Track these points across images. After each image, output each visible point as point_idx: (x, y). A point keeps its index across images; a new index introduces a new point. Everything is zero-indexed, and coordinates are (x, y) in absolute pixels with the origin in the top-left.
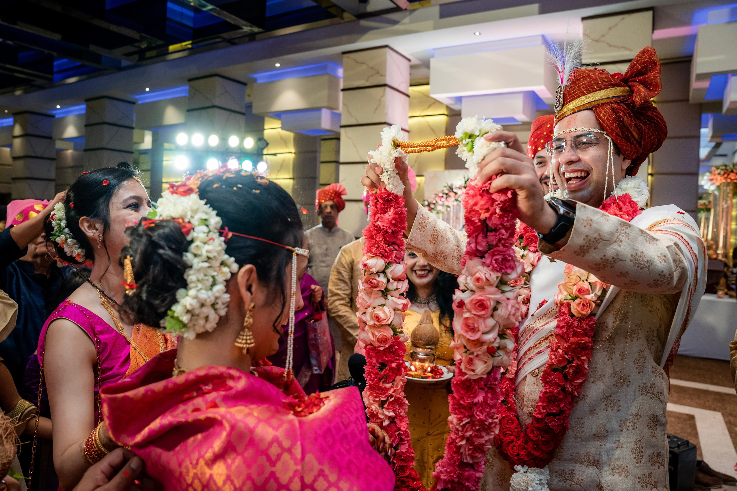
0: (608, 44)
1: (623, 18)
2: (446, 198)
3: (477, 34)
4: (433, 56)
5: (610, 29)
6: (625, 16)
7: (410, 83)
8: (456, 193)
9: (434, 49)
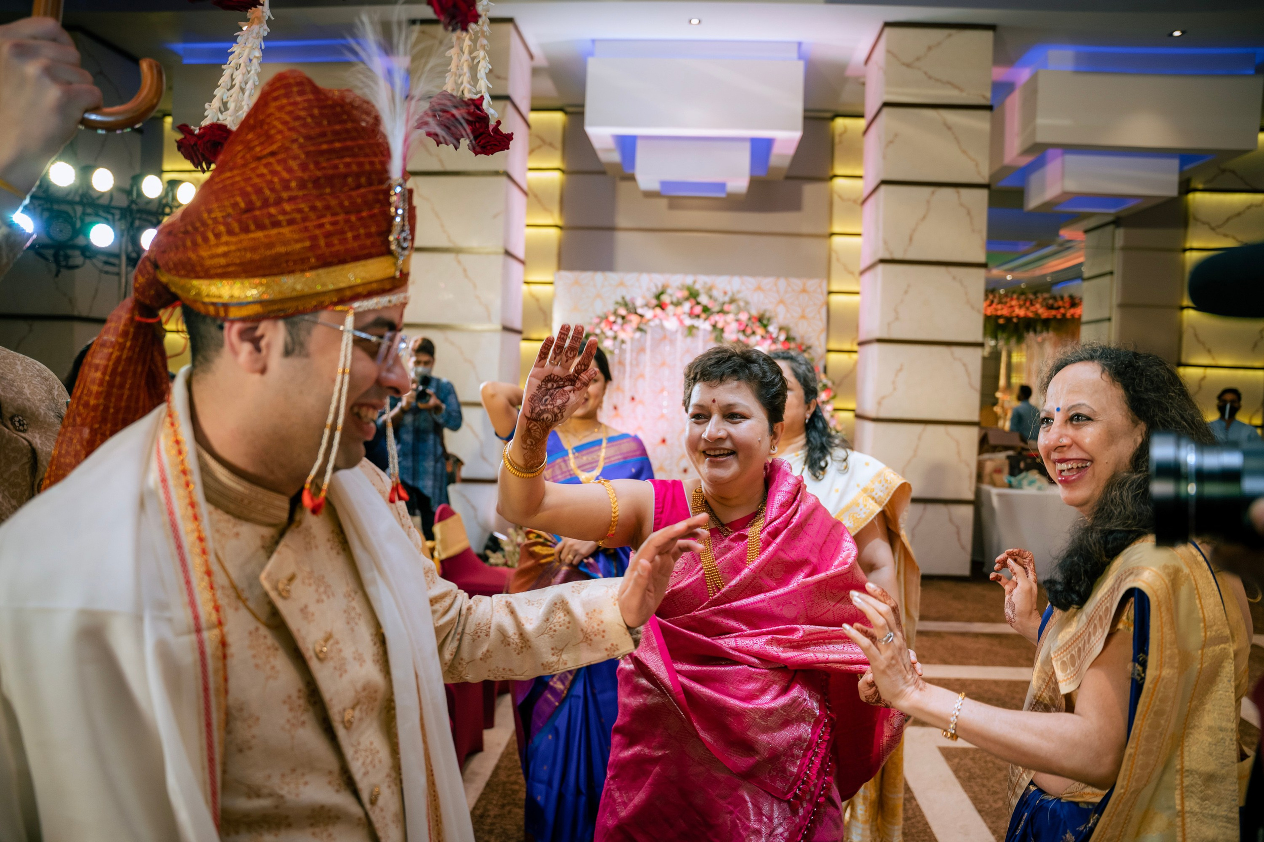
0: (926, 73)
1: (950, 35)
2: (622, 325)
3: (695, 21)
4: (591, 54)
5: (930, 48)
6: (953, 32)
7: (532, 104)
8: (641, 316)
9: (593, 41)
